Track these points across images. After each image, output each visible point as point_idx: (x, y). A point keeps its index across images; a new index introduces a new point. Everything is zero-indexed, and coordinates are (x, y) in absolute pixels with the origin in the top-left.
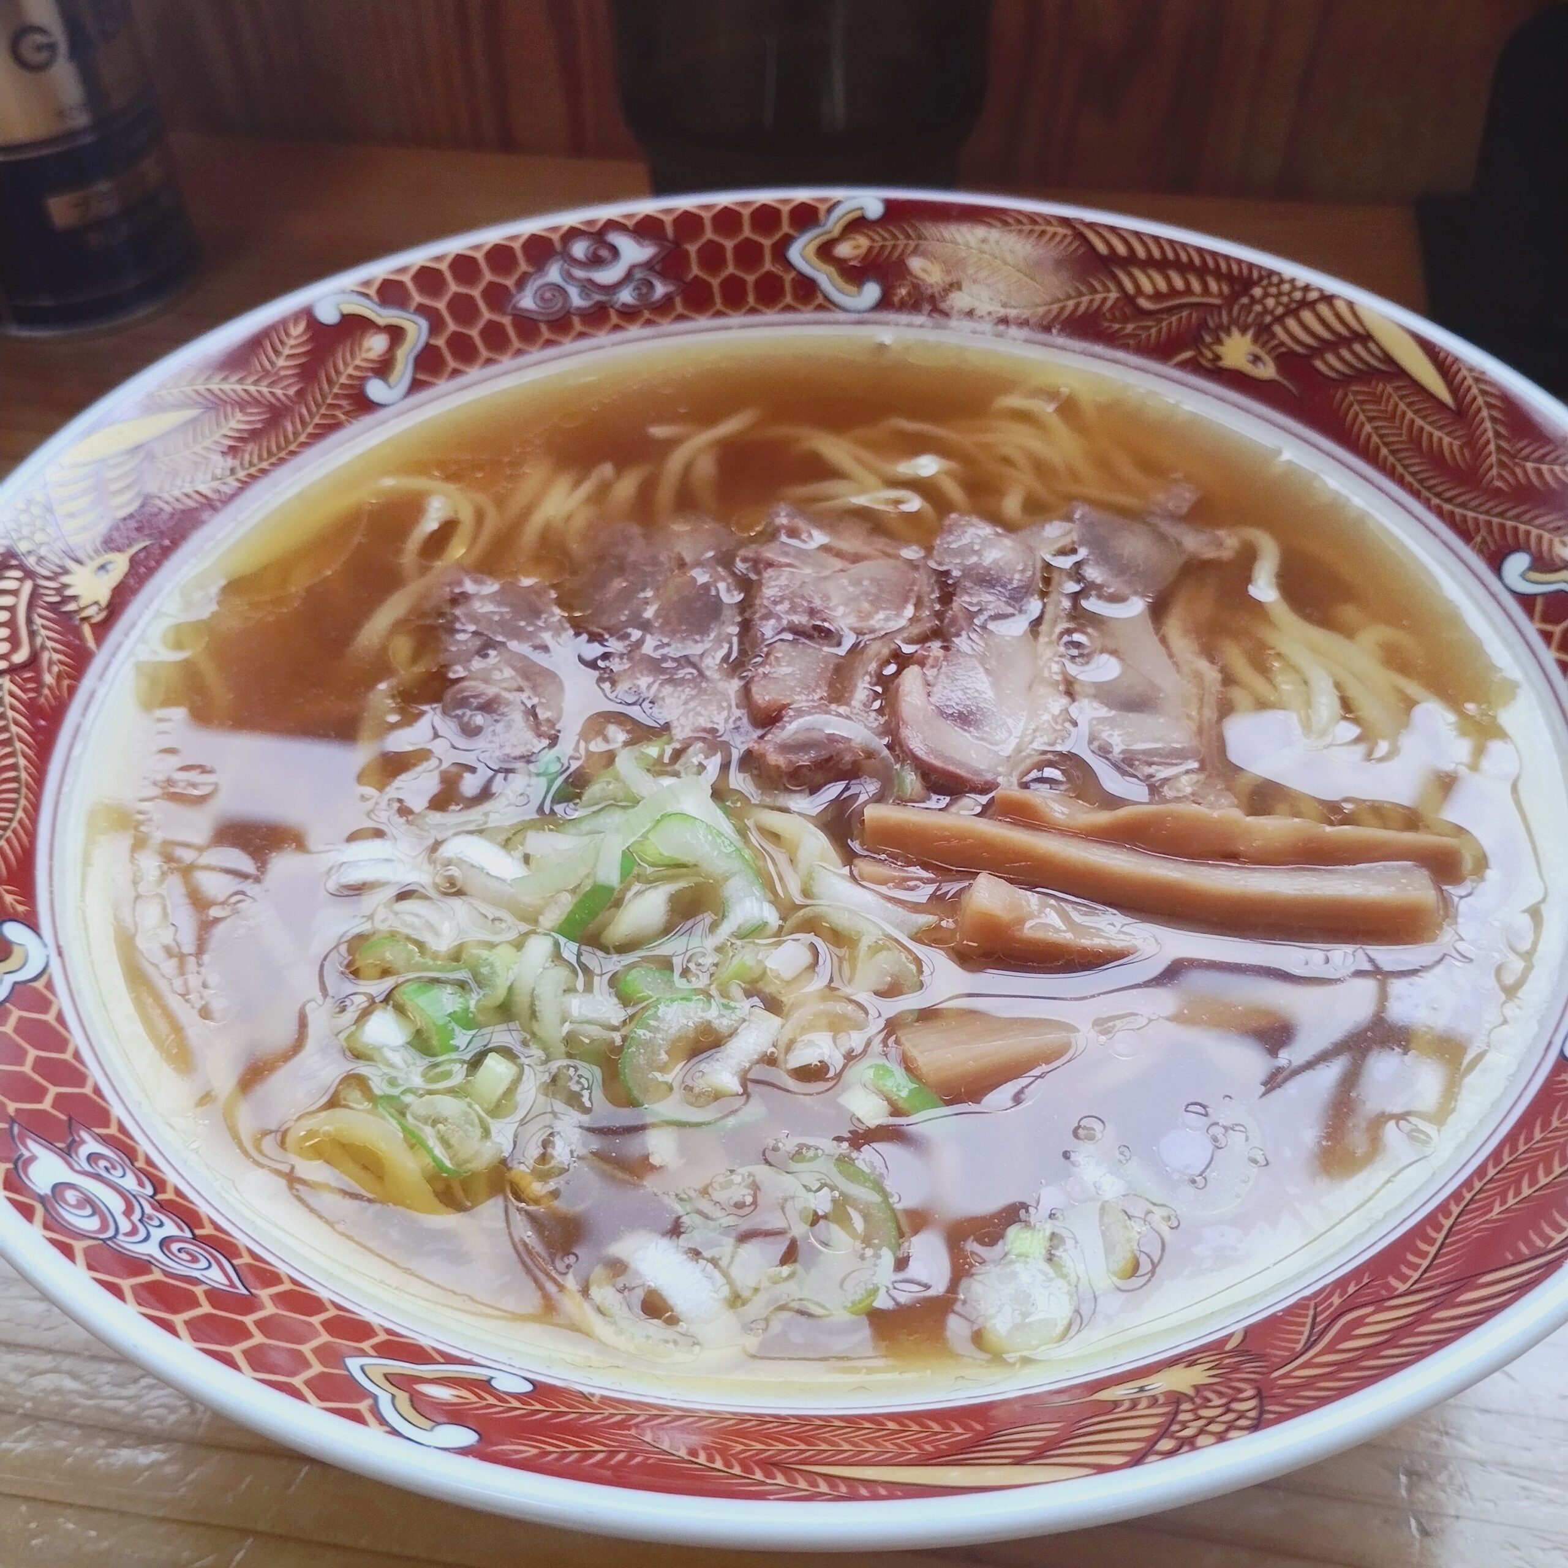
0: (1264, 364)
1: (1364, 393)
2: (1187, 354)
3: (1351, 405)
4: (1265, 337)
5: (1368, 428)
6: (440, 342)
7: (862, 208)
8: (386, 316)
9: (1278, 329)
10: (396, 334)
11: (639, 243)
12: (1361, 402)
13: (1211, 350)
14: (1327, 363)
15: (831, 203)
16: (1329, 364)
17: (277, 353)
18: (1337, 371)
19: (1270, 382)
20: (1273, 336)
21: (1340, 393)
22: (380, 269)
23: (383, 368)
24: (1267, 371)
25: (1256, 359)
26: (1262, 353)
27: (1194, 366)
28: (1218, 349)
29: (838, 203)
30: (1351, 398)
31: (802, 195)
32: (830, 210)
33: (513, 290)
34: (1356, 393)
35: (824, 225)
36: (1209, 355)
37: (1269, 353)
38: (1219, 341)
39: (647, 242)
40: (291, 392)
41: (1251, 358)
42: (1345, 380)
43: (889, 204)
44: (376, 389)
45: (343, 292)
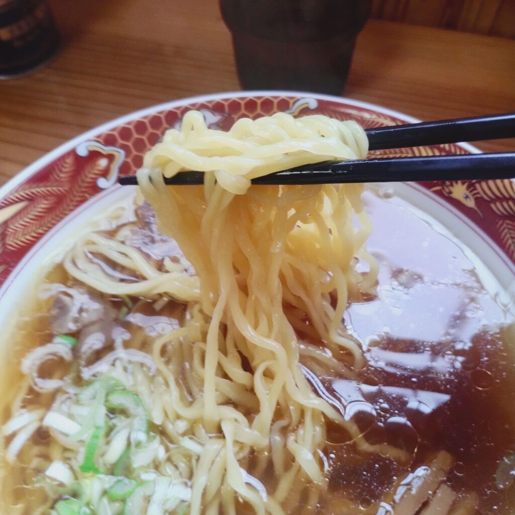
0: (470, 199)
1: (511, 225)
2: (438, 188)
3: (504, 229)
4: (472, 188)
5: (510, 241)
6: (129, 160)
7: (307, 103)
8: (107, 150)
9: (477, 186)
10: (111, 158)
11: (213, 114)
12: (509, 229)
13: (448, 188)
14: (496, 206)
15: (296, 99)
16: (497, 207)
17: (61, 171)
18: (501, 212)
19: (471, 209)
20: (475, 189)
21: (501, 222)
22: (104, 129)
23: (105, 173)
24: (471, 203)
25: (467, 197)
26: (470, 195)
27: (440, 193)
28: (451, 188)
29: (298, 100)
30: (505, 225)
31: (283, 94)
32: (294, 103)
33: (160, 135)
34: (508, 224)
35: (291, 109)
36: (447, 190)
37: (473, 195)
38: (452, 185)
39: (216, 114)
40: (66, 188)
41: (465, 196)
42: (504, 217)
43: (320, 102)
44: (102, 183)
45: (89, 140)
